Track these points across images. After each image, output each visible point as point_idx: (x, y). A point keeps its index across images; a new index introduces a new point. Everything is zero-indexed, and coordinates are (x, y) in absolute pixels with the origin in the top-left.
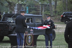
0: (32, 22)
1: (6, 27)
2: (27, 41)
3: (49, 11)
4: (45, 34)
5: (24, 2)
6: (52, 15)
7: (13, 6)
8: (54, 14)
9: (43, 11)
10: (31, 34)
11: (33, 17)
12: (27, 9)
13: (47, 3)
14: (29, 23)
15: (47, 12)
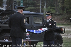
0: (28, 23)
3: (54, 8)
6: (57, 13)
8: (61, 11)
9: (45, 7)
10: (27, 40)
11: (30, 16)
12: (22, 4)
15: (51, 8)
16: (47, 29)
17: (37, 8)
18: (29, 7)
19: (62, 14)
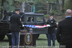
0: (33, 21)
1: (7, 26)
2: (26, 40)
3: (56, 10)
4: (47, 33)
5: (30, 1)
6: (59, 14)
7: (19, 5)
10: (30, 33)
11: (34, 16)
12: (34, 8)
13: (54, 1)
14: (31, 22)
15: (54, 11)
16: (50, 26)
17: (45, 11)
18: (39, 10)
19: (62, 15)
